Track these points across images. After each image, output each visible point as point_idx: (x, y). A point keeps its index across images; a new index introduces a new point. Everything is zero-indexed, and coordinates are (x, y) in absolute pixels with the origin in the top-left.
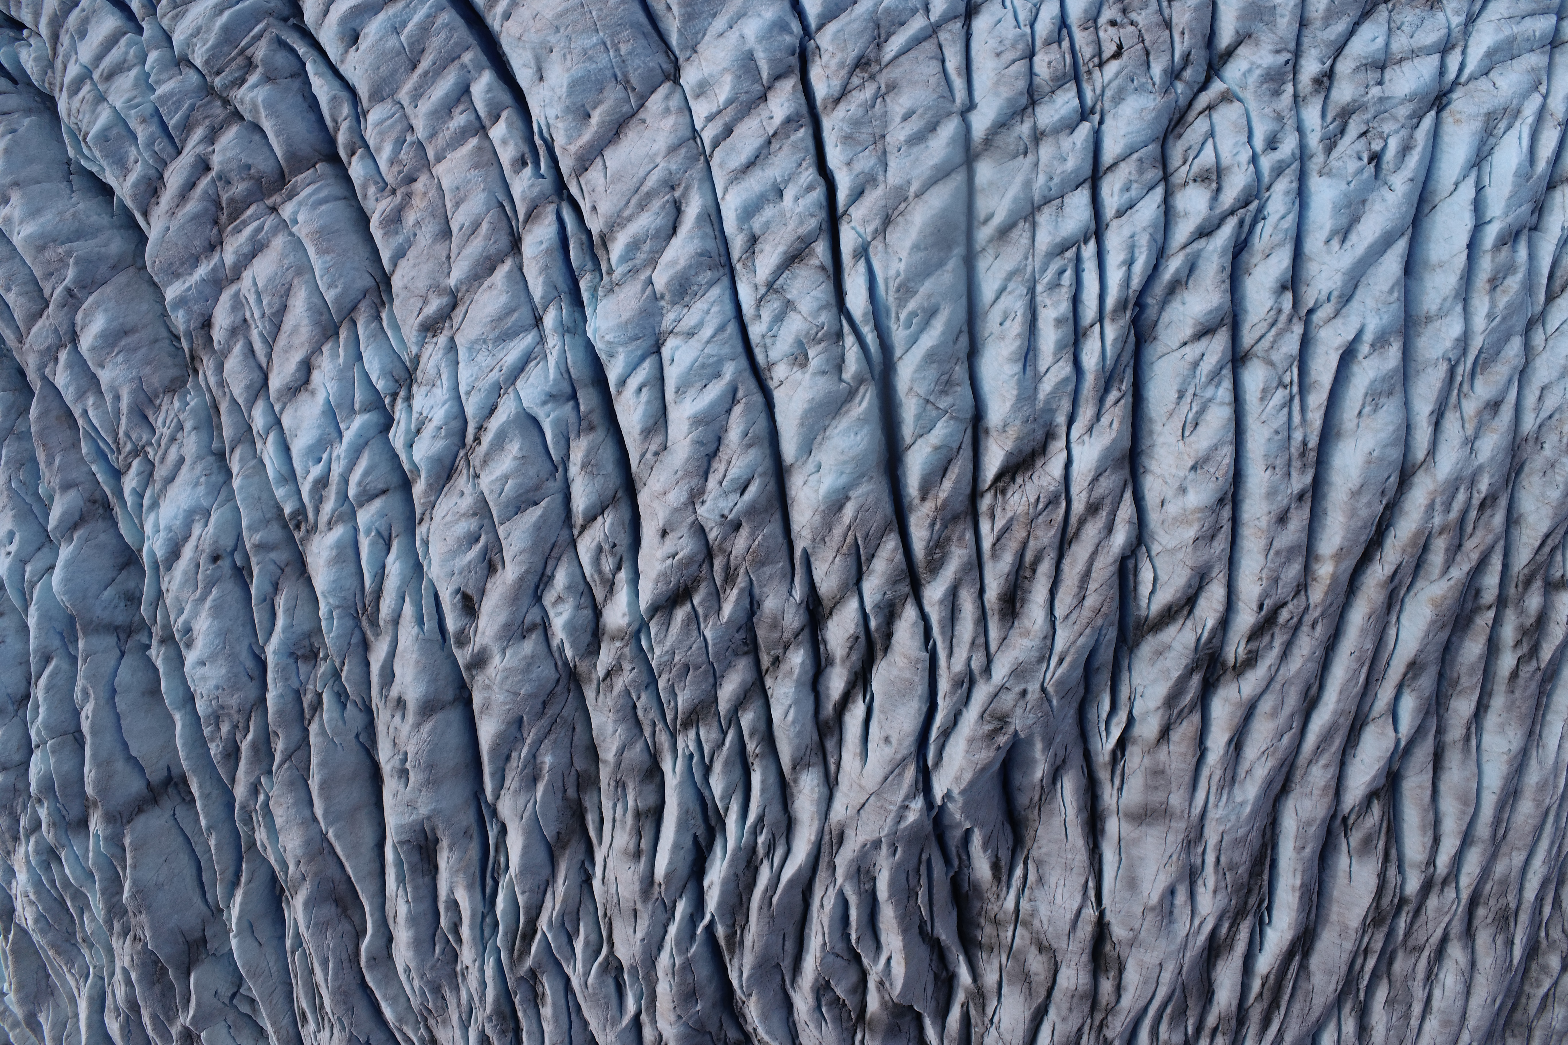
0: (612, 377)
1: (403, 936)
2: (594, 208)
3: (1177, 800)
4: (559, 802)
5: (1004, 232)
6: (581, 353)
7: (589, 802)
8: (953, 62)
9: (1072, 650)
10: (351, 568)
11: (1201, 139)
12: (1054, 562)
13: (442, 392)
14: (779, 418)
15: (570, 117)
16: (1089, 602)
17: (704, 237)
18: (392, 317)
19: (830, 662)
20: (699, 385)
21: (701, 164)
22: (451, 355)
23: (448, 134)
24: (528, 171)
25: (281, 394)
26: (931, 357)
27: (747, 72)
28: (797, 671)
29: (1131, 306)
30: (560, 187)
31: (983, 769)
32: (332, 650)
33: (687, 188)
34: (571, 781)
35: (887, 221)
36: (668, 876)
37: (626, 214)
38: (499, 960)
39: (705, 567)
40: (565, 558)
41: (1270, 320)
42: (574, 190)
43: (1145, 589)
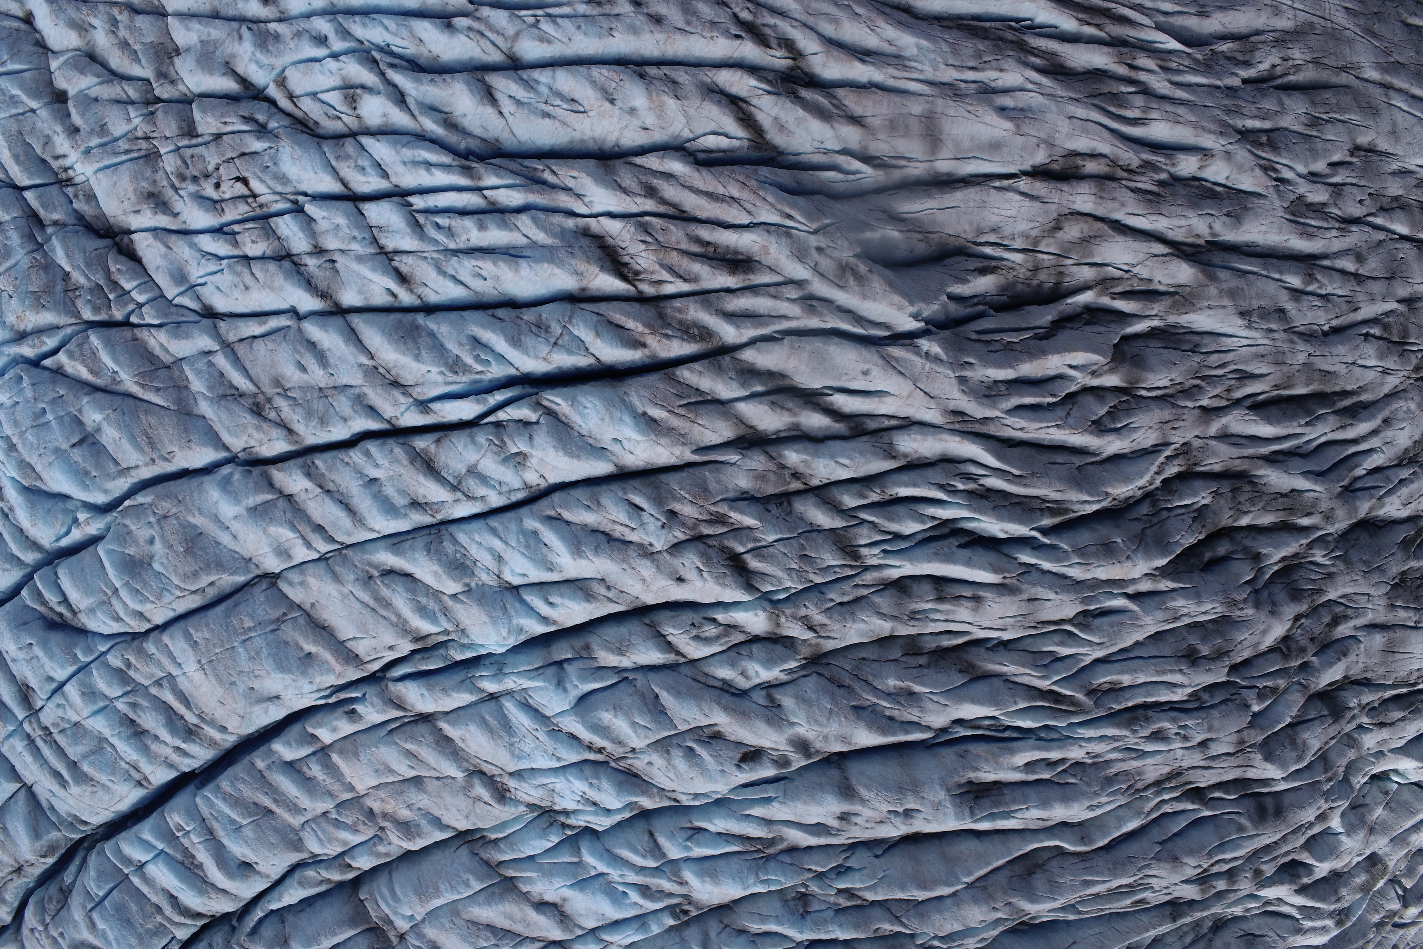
0: (540, 629)
1: (1059, 813)
2: (391, 648)
3: (917, 108)
4: (931, 671)
5: (403, 279)
6: (522, 658)
7: (931, 644)
8: (255, 328)
9: (779, 206)
10: (722, 863)
11: (318, 104)
12: (700, 226)
13: (559, 783)
14: (574, 478)
15: (311, 671)
16: (736, 193)
17: (413, 548)
18: (494, 829)
19: (796, 427)
20: (545, 550)
21: (349, 552)
22: (526, 775)
23: (329, 781)
24: (359, 708)
25: (566, 929)
26: (515, 342)
27: (266, 512)
28: (804, 457)
29: (467, 163)
30: (374, 678)
31: (890, 284)
32: (797, 880)
33: (370, 564)
34: (911, 661)
35: (396, 384)
36: (996, 571)
37: (394, 619)
38: (1080, 724)
39: (711, 542)
40: (706, 670)
41: (478, 37)
42: (376, 666)
43: (724, 143)
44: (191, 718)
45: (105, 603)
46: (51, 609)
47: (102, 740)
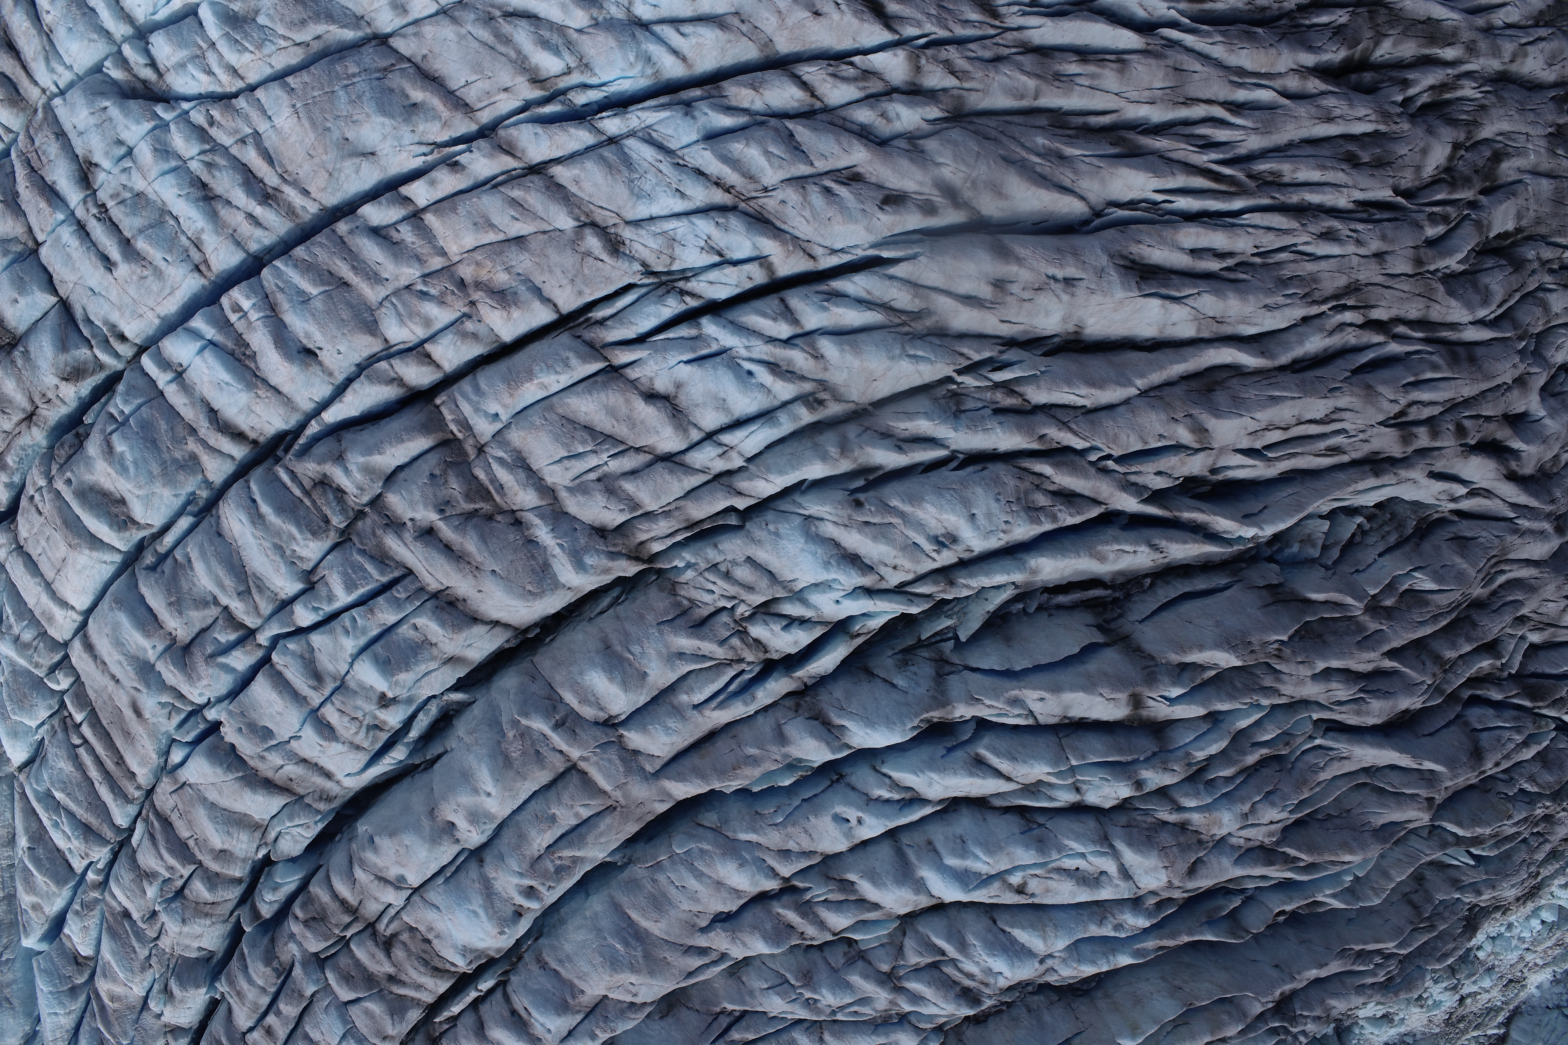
44: (271, 179)
45: (199, 59)
46: (135, 76)
47: (164, 212)
